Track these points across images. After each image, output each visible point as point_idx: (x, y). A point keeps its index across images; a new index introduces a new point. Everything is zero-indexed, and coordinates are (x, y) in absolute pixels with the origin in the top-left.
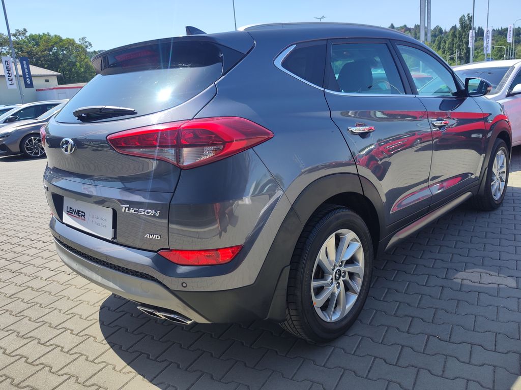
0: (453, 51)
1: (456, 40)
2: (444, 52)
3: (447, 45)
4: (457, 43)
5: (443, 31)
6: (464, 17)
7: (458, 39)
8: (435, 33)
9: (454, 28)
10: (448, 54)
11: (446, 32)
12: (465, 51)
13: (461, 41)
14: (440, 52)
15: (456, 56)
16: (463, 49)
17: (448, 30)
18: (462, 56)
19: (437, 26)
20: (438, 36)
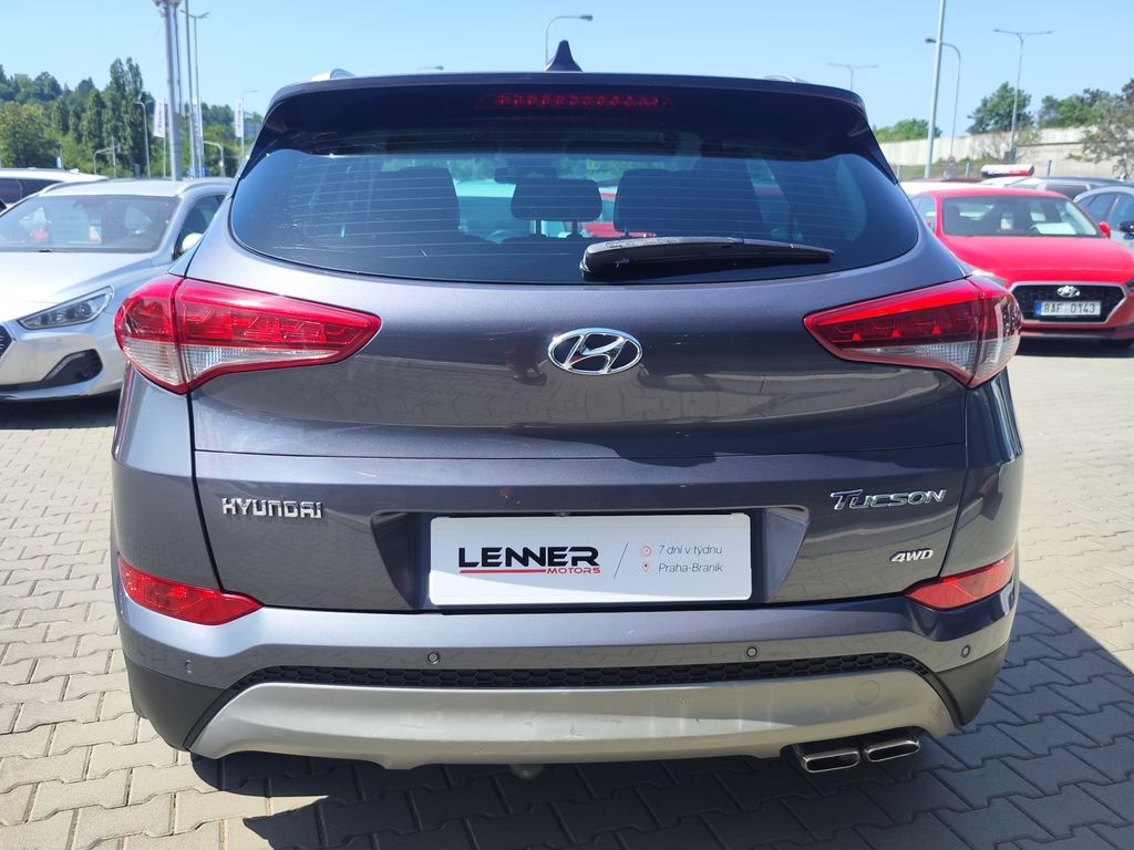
0: (100, 137)
1: (107, 114)
2: (79, 140)
3: (85, 123)
4: (109, 121)
5: (62, 87)
6: (121, 64)
7: (110, 113)
8: (42, 90)
9: (87, 85)
10: (90, 144)
11: (68, 92)
12: (130, 143)
13: (119, 118)
14: (71, 136)
15: (110, 151)
16: (125, 139)
17: (73, 87)
18: (126, 153)
19: (44, 74)
20: (52, 98)
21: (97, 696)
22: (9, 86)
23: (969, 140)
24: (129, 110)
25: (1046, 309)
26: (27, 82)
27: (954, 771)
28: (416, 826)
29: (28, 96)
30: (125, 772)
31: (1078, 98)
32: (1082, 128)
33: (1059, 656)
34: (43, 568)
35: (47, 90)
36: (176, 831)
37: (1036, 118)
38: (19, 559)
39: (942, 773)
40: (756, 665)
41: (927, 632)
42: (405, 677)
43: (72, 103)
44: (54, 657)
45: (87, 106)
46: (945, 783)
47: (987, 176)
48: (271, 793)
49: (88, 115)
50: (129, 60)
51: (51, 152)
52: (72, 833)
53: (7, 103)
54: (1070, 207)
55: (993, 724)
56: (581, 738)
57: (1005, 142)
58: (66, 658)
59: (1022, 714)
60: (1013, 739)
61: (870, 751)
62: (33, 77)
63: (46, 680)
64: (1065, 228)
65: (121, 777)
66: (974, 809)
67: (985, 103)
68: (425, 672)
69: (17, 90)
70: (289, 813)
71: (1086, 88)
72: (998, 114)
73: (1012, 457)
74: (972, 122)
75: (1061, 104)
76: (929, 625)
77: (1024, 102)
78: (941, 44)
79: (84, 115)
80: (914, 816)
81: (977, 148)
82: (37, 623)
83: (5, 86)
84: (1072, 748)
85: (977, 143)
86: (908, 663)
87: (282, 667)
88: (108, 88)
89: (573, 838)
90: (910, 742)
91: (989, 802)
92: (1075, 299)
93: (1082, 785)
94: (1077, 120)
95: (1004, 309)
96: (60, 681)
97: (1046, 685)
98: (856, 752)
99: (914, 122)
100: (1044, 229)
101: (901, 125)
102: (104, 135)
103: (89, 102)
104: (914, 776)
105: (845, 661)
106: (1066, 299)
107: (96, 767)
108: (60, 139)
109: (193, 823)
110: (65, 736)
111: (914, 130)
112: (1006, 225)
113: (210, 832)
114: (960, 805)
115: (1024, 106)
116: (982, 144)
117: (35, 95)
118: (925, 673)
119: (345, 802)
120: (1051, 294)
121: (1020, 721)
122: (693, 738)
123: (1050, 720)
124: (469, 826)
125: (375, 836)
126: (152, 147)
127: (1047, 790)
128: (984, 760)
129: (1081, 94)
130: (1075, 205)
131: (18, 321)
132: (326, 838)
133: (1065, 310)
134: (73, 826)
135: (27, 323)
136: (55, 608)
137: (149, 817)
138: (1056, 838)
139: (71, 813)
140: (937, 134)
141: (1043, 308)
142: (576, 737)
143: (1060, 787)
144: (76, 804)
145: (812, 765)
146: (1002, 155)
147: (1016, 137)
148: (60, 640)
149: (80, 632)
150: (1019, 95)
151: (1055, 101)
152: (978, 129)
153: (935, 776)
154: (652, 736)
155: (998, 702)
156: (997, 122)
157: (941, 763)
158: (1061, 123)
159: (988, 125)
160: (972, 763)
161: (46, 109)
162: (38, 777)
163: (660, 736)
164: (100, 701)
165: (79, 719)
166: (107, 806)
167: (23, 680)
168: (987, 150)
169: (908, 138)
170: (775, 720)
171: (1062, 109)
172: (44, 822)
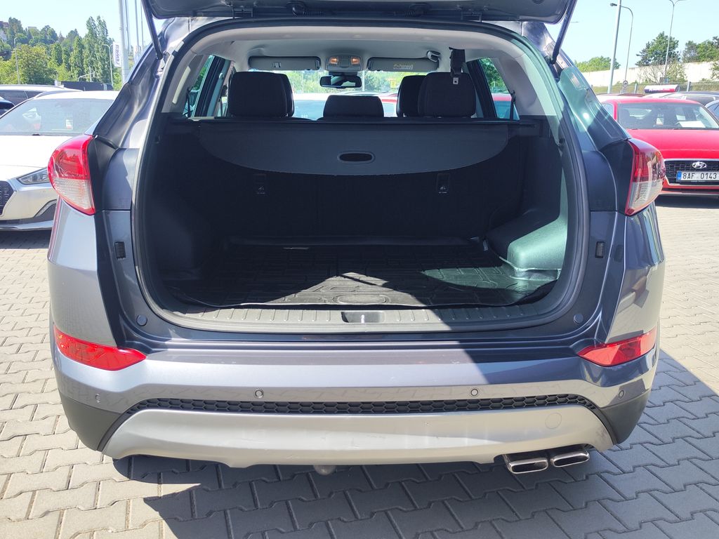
0: (82, 68)
1: (86, 53)
2: (68, 69)
3: (72, 58)
4: (87, 57)
5: (58, 35)
6: (93, 20)
7: (88, 52)
8: (46, 37)
9: (74, 34)
10: (76, 72)
11: (62, 38)
12: (101, 71)
13: (94, 56)
14: (63, 67)
15: (88, 76)
16: (98, 68)
17: (65, 35)
18: (98, 77)
19: (46, 27)
20: (52, 42)
21: (54, 418)
22: (25, 34)
23: (638, 69)
24: (100, 50)
25: (684, 176)
26: (36, 33)
27: (614, 474)
28: (256, 505)
29: (37, 41)
30: (68, 468)
31: (709, 42)
32: (712, 62)
33: (687, 400)
34: (27, 336)
35: (49, 37)
36: (98, 506)
37: (681, 56)
38: (12, 330)
39: (605, 475)
40: (478, 401)
41: (595, 380)
42: (241, 407)
43: (64, 45)
44: (29, 393)
45: (74, 47)
46: (608, 483)
47: (648, 92)
48: (162, 482)
49: (74, 53)
50: (99, 18)
51: (51, 77)
52: (30, 506)
53: (23, 45)
54: (702, 110)
55: (641, 444)
56: (358, 448)
57: (661, 71)
58: (36, 393)
59: (660, 437)
60: (654, 453)
61: (555, 460)
62: (40, 28)
63: (23, 407)
64: (698, 124)
65: (65, 471)
66: (626, 500)
67: (648, 46)
68: (253, 404)
69: (30, 37)
70: (174, 495)
71: (715, 36)
72: (656, 54)
73: (657, 263)
74: (639, 59)
75: (698, 47)
76: (597, 375)
77: (674, 45)
78: (620, 6)
79: (72, 53)
80: (587, 504)
81: (642, 75)
82: (20, 371)
83: (22, 34)
84: (694, 460)
85: (642, 72)
86: (582, 402)
87: (159, 399)
88: (86, 36)
89: (359, 515)
90: (582, 454)
91: (637, 496)
92: (703, 170)
93: (700, 485)
94: (708, 57)
95: (654, 166)
96: (31, 408)
97: (677, 418)
98: (545, 461)
99: (602, 59)
100: (685, 124)
101: (593, 60)
102: (85, 66)
103: (74, 45)
104: (587, 477)
105: (538, 399)
106: (698, 170)
107: (50, 463)
108: (57, 69)
109: (110, 501)
110: (31, 443)
111: (601, 64)
112: (659, 122)
113: (121, 507)
114: (617, 497)
115: (674, 48)
116: (645, 73)
117: (41, 40)
118: (594, 408)
119: (210, 489)
120: (688, 167)
121: (660, 442)
122: (435, 449)
123: (680, 442)
124: (291, 505)
125: (228, 511)
126: (115, 73)
127: (676, 488)
128: (634, 467)
129: (711, 40)
130: (706, 110)
131: (18, 179)
132: (196, 513)
133: (697, 177)
134: (32, 502)
135: (23, 180)
136: (32, 361)
137: (82, 497)
138: (681, 520)
139: (31, 494)
140: (616, 66)
141: (682, 176)
142: (354, 448)
143: (685, 486)
144: (35, 488)
145: (515, 468)
146: (659, 79)
147: (668, 68)
148: (34, 381)
149: (47, 377)
150: (671, 41)
151: (695, 45)
152: (644, 63)
153: (601, 477)
154: (406, 447)
155: (645, 430)
156: (655, 59)
157: (606, 469)
158: (697, 59)
159: (650, 61)
160: (626, 469)
161: (48, 49)
162: (11, 470)
163: (412, 448)
164: (56, 421)
165: (41, 433)
166: (54, 489)
167: (8, 407)
168: (649, 76)
169: (598, 70)
170: (490, 439)
171: (699, 50)
172: (13, 499)
